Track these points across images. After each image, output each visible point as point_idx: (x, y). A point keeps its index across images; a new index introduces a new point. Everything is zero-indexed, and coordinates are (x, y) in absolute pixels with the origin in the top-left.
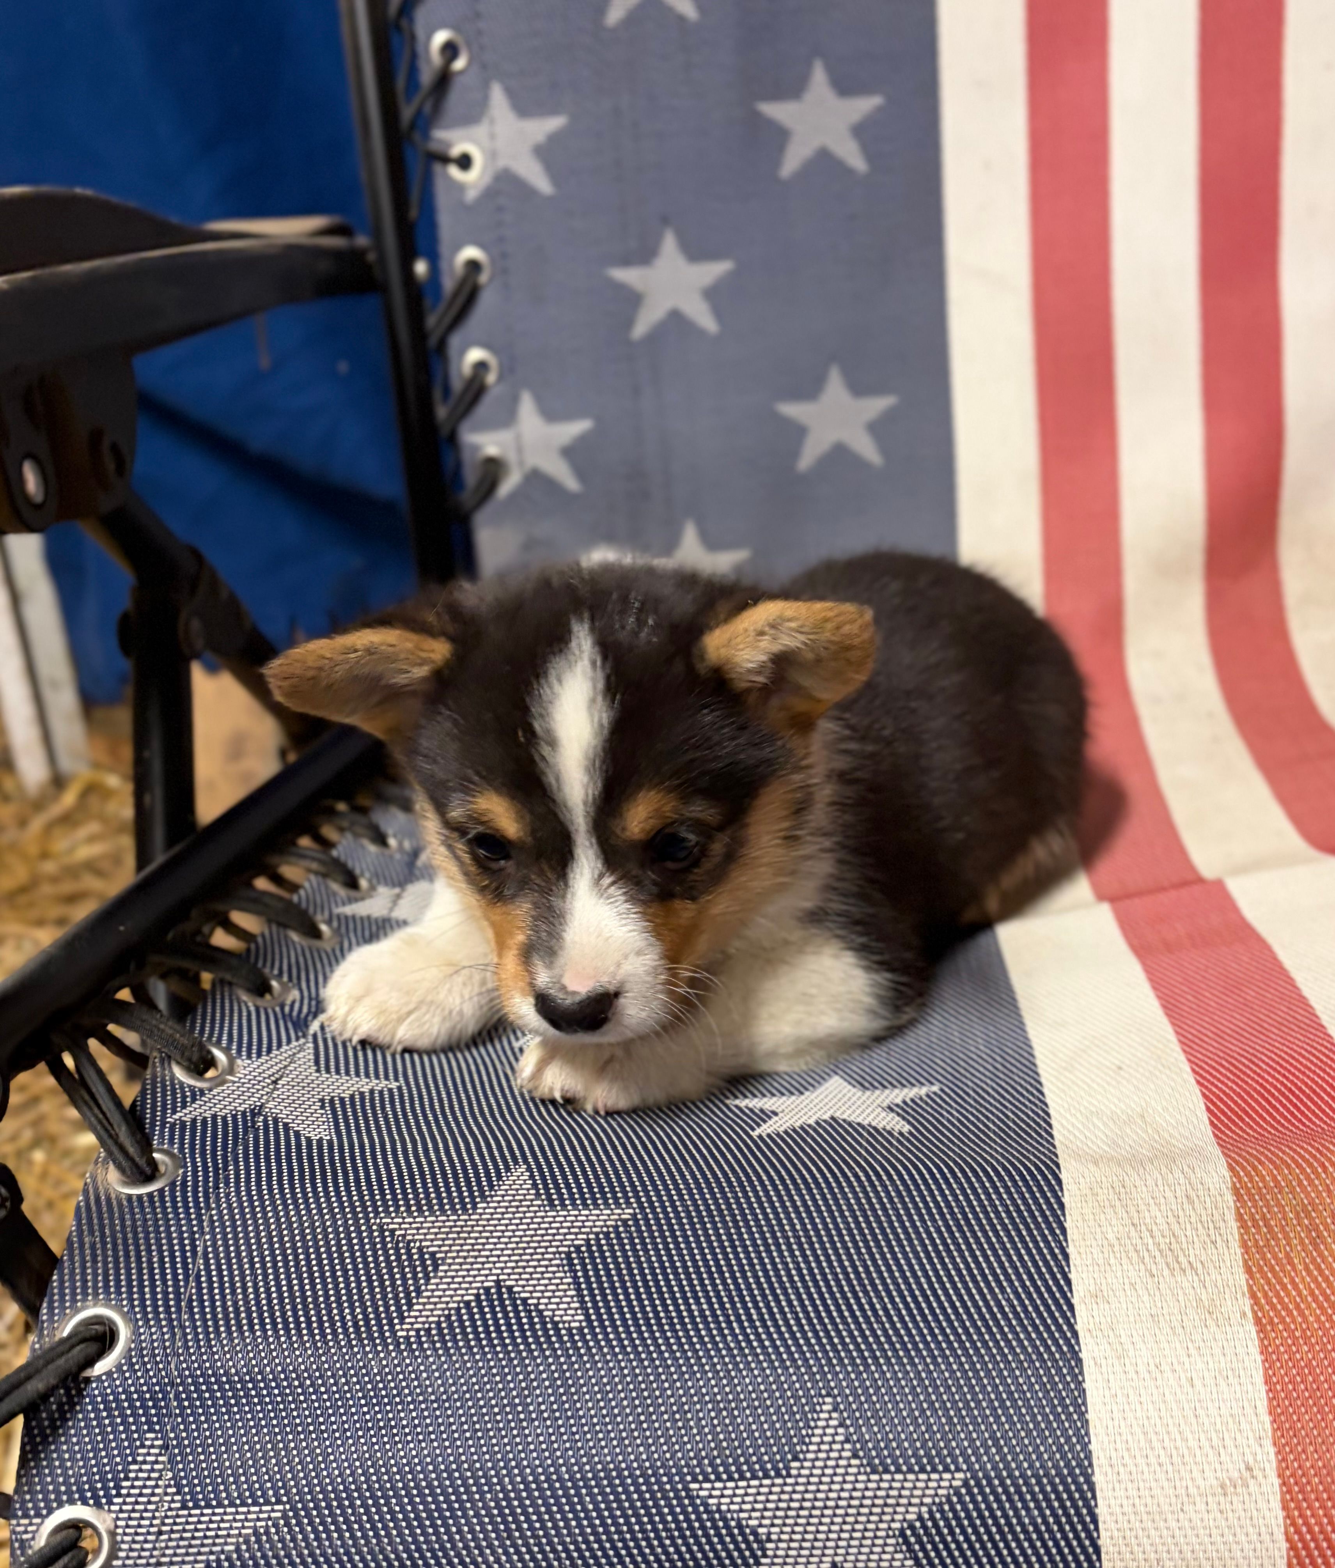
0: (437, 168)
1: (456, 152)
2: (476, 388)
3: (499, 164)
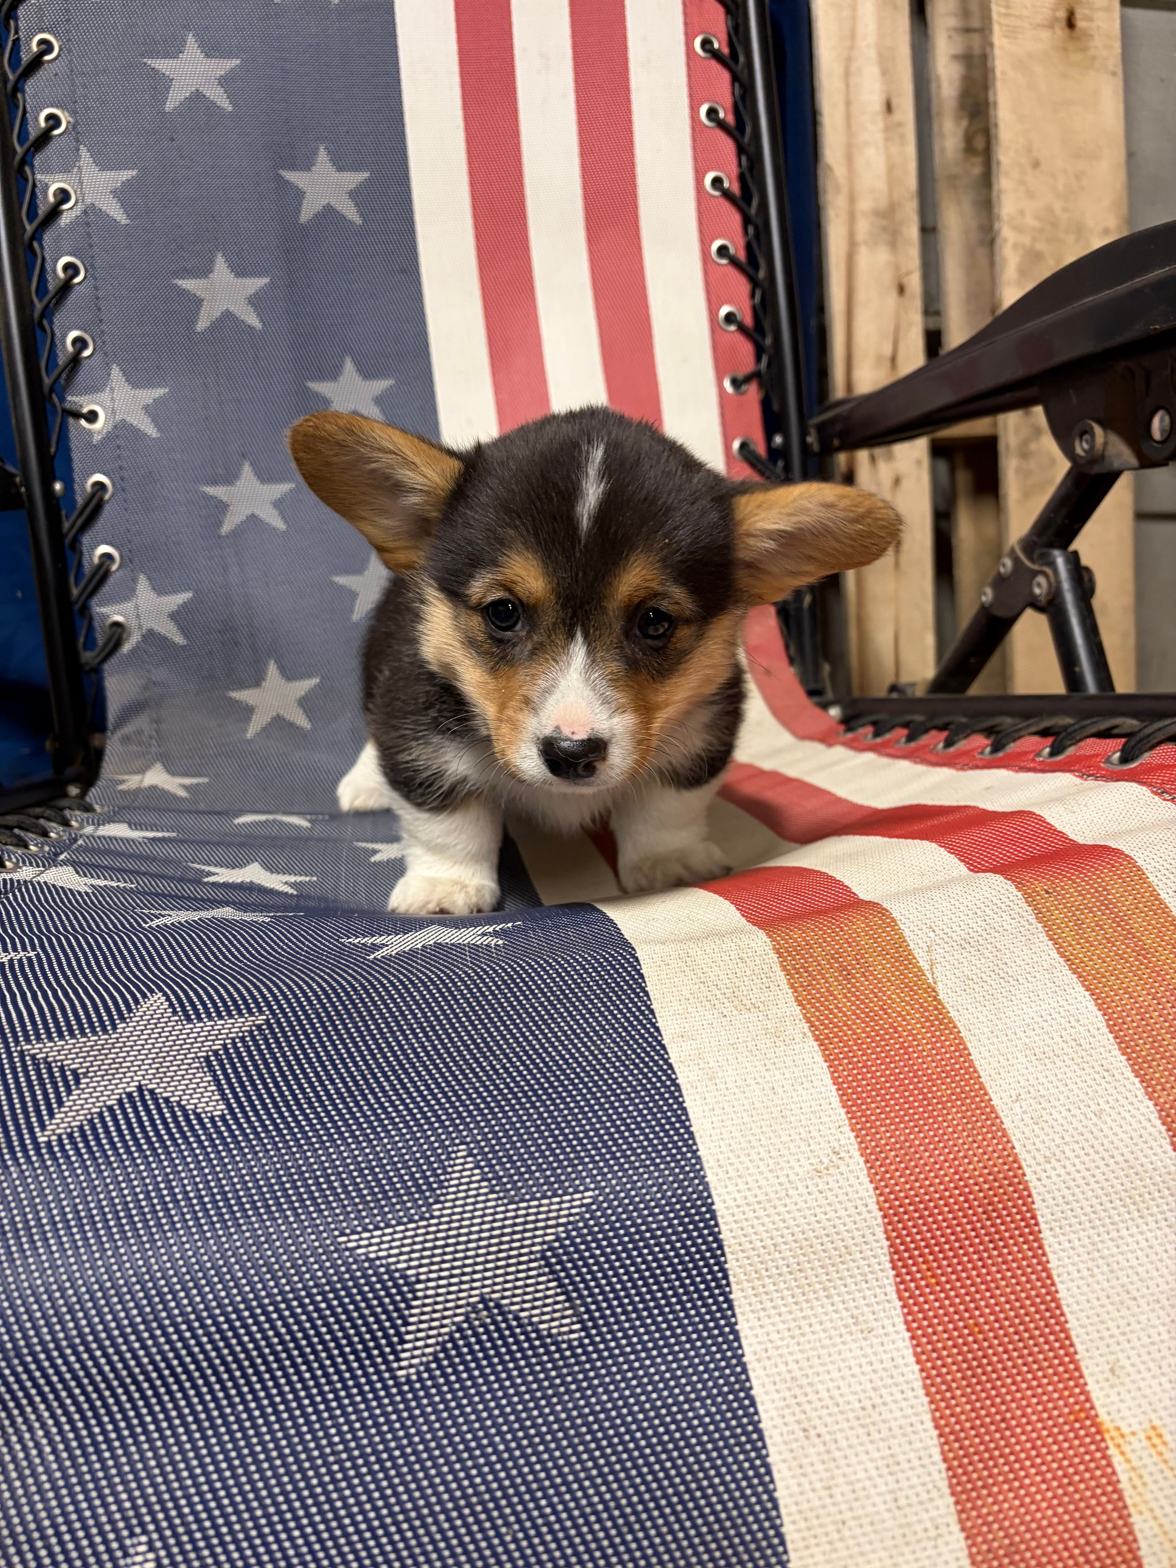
0: (72, 421)
1: (85, 410)
2: (102, 573)
3: (118, 418)
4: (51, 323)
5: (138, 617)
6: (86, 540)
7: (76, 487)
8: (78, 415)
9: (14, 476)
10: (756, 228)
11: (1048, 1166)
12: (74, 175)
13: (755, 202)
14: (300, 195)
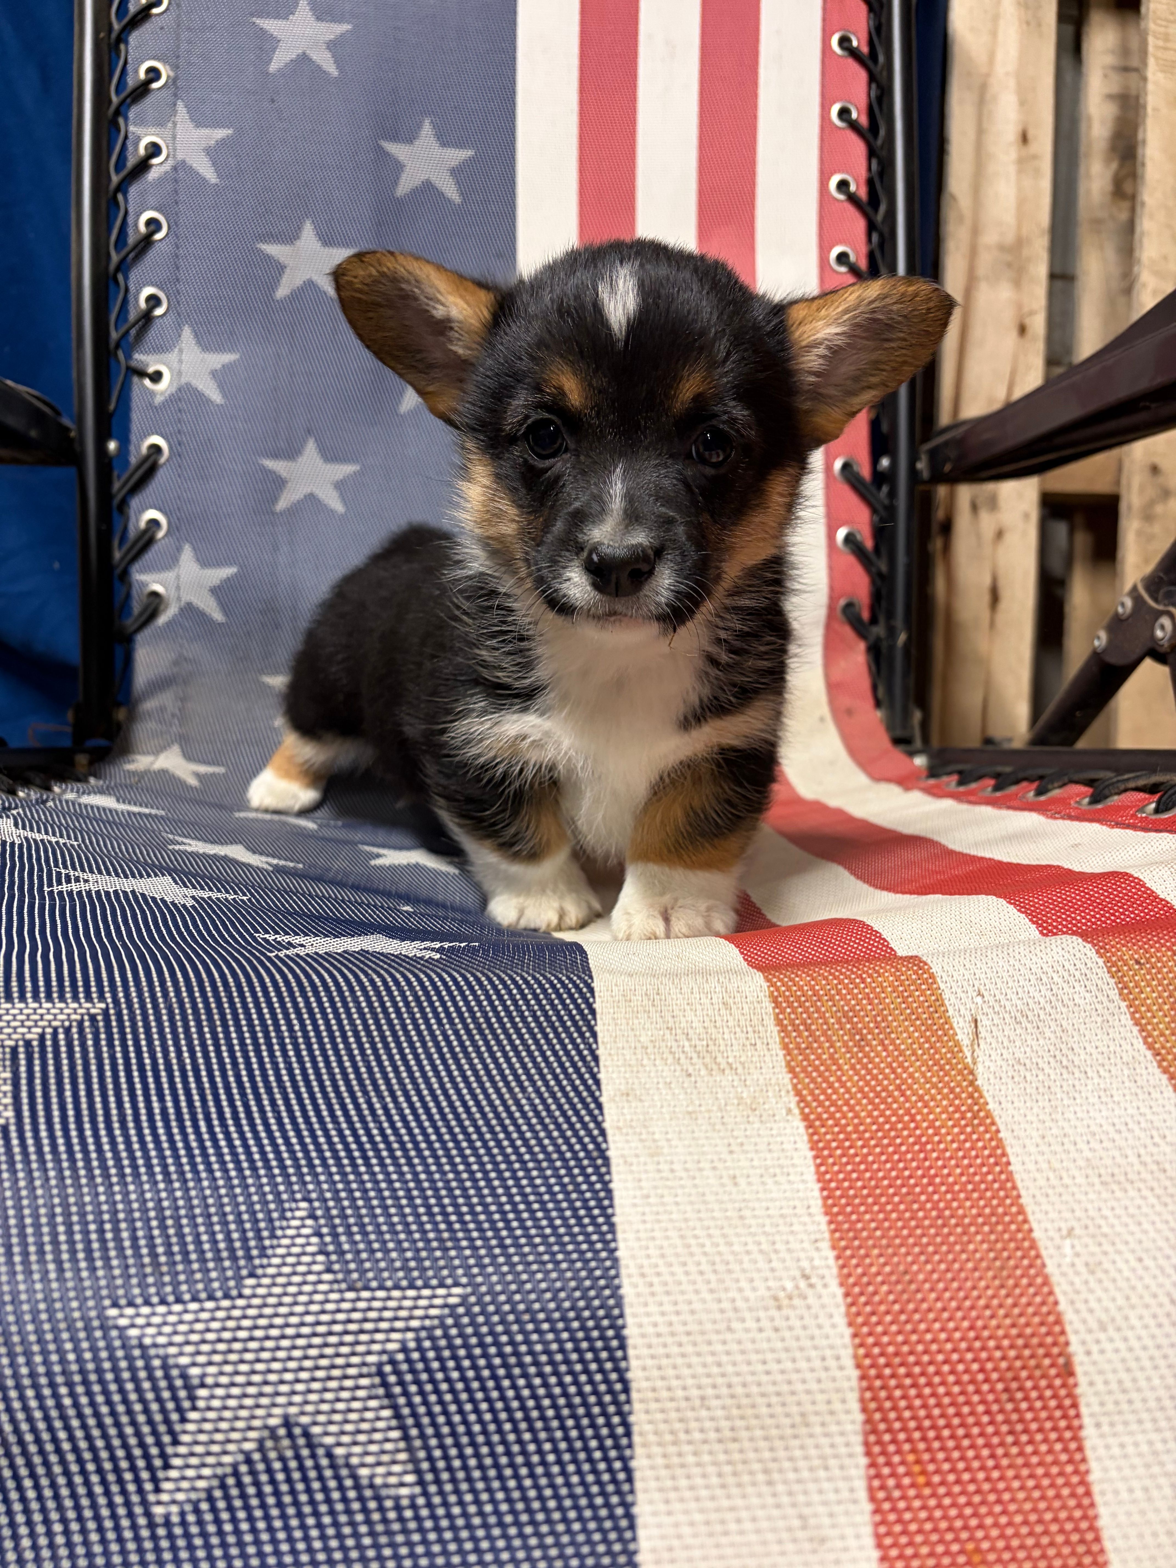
0: (135, 379)
1: (151, 370)
2: (147, 539)
3: (184, 380)
4: (126, 278)
5: (178, 588)
6: (135, 503)
7: (132, 448)
8: (142, 374)
9: (68, 430)
10: (881, 236)
11: (1102, 1336)
12: (167, 131)
13: (883, 208)
14: (398, 167)
